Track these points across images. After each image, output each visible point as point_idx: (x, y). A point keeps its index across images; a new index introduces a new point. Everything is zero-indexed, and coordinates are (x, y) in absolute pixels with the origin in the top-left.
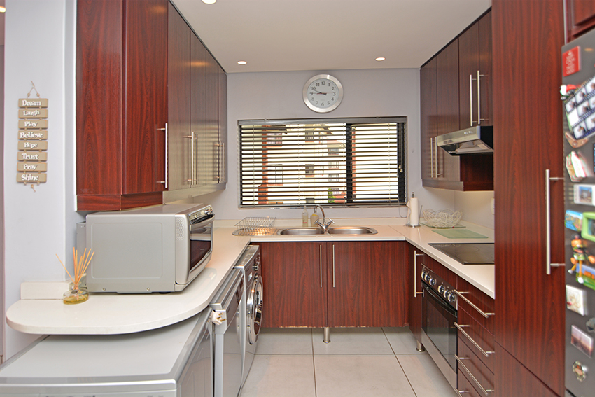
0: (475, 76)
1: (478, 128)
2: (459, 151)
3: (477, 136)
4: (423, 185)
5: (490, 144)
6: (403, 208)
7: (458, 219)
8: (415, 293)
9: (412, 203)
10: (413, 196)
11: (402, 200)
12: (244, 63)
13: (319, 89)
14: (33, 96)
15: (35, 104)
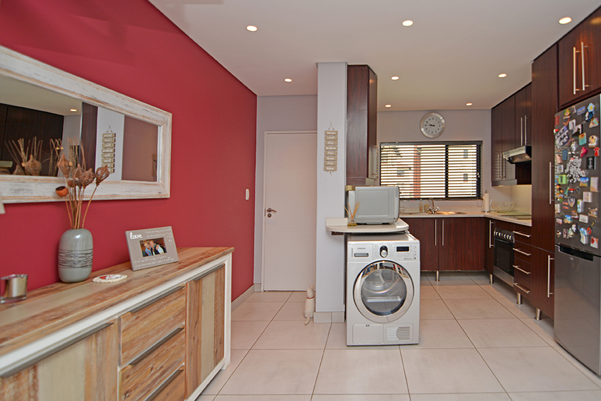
0: (524, 119)
1: (524, 147)
2: (515, 161)
3: (524, 152)
4: (492, 186)
5: (530, 156)
6: (479, 201)
7: (513, 206)
8: (490, 245)
9: (486, 197)
10: (486, 192)
11: (479, 196)
12: (390, 106)
13: (430, 123)
14: (331, 129)
15: (333, 133)
